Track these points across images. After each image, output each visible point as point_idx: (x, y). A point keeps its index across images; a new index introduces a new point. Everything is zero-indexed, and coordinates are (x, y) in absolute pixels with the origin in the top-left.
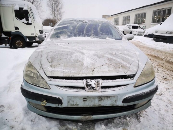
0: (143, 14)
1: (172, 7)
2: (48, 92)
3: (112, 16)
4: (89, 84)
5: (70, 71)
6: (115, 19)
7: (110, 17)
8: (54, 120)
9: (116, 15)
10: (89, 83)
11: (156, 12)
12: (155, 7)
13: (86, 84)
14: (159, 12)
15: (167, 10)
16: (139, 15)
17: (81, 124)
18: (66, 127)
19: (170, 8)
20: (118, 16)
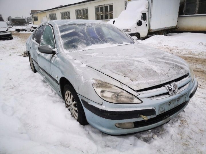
0: (84, 10)
1: (113, 4)
2: (142, 107)
3: (46, 11)
4: (170, 89)
5: (152, 80)
6: (50, 15)
7: (42, 12)
8: (130, 136)
9: (51, 10)
10: (170, 87)
11: (98, 8)
12: (97, 2)
13: (169, 89)
14: (101, 8)
15: (108, 6)
16: (80, 11)
17: (151, 130)
18: (142, 138)
19: (111, 4)
20: (53, 11)
